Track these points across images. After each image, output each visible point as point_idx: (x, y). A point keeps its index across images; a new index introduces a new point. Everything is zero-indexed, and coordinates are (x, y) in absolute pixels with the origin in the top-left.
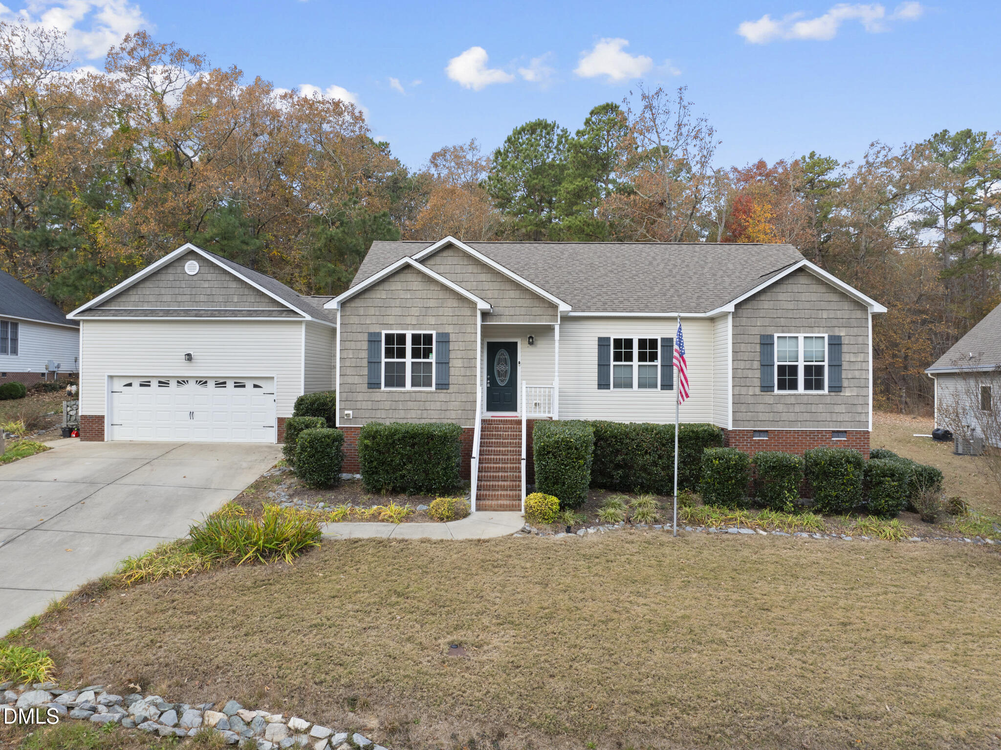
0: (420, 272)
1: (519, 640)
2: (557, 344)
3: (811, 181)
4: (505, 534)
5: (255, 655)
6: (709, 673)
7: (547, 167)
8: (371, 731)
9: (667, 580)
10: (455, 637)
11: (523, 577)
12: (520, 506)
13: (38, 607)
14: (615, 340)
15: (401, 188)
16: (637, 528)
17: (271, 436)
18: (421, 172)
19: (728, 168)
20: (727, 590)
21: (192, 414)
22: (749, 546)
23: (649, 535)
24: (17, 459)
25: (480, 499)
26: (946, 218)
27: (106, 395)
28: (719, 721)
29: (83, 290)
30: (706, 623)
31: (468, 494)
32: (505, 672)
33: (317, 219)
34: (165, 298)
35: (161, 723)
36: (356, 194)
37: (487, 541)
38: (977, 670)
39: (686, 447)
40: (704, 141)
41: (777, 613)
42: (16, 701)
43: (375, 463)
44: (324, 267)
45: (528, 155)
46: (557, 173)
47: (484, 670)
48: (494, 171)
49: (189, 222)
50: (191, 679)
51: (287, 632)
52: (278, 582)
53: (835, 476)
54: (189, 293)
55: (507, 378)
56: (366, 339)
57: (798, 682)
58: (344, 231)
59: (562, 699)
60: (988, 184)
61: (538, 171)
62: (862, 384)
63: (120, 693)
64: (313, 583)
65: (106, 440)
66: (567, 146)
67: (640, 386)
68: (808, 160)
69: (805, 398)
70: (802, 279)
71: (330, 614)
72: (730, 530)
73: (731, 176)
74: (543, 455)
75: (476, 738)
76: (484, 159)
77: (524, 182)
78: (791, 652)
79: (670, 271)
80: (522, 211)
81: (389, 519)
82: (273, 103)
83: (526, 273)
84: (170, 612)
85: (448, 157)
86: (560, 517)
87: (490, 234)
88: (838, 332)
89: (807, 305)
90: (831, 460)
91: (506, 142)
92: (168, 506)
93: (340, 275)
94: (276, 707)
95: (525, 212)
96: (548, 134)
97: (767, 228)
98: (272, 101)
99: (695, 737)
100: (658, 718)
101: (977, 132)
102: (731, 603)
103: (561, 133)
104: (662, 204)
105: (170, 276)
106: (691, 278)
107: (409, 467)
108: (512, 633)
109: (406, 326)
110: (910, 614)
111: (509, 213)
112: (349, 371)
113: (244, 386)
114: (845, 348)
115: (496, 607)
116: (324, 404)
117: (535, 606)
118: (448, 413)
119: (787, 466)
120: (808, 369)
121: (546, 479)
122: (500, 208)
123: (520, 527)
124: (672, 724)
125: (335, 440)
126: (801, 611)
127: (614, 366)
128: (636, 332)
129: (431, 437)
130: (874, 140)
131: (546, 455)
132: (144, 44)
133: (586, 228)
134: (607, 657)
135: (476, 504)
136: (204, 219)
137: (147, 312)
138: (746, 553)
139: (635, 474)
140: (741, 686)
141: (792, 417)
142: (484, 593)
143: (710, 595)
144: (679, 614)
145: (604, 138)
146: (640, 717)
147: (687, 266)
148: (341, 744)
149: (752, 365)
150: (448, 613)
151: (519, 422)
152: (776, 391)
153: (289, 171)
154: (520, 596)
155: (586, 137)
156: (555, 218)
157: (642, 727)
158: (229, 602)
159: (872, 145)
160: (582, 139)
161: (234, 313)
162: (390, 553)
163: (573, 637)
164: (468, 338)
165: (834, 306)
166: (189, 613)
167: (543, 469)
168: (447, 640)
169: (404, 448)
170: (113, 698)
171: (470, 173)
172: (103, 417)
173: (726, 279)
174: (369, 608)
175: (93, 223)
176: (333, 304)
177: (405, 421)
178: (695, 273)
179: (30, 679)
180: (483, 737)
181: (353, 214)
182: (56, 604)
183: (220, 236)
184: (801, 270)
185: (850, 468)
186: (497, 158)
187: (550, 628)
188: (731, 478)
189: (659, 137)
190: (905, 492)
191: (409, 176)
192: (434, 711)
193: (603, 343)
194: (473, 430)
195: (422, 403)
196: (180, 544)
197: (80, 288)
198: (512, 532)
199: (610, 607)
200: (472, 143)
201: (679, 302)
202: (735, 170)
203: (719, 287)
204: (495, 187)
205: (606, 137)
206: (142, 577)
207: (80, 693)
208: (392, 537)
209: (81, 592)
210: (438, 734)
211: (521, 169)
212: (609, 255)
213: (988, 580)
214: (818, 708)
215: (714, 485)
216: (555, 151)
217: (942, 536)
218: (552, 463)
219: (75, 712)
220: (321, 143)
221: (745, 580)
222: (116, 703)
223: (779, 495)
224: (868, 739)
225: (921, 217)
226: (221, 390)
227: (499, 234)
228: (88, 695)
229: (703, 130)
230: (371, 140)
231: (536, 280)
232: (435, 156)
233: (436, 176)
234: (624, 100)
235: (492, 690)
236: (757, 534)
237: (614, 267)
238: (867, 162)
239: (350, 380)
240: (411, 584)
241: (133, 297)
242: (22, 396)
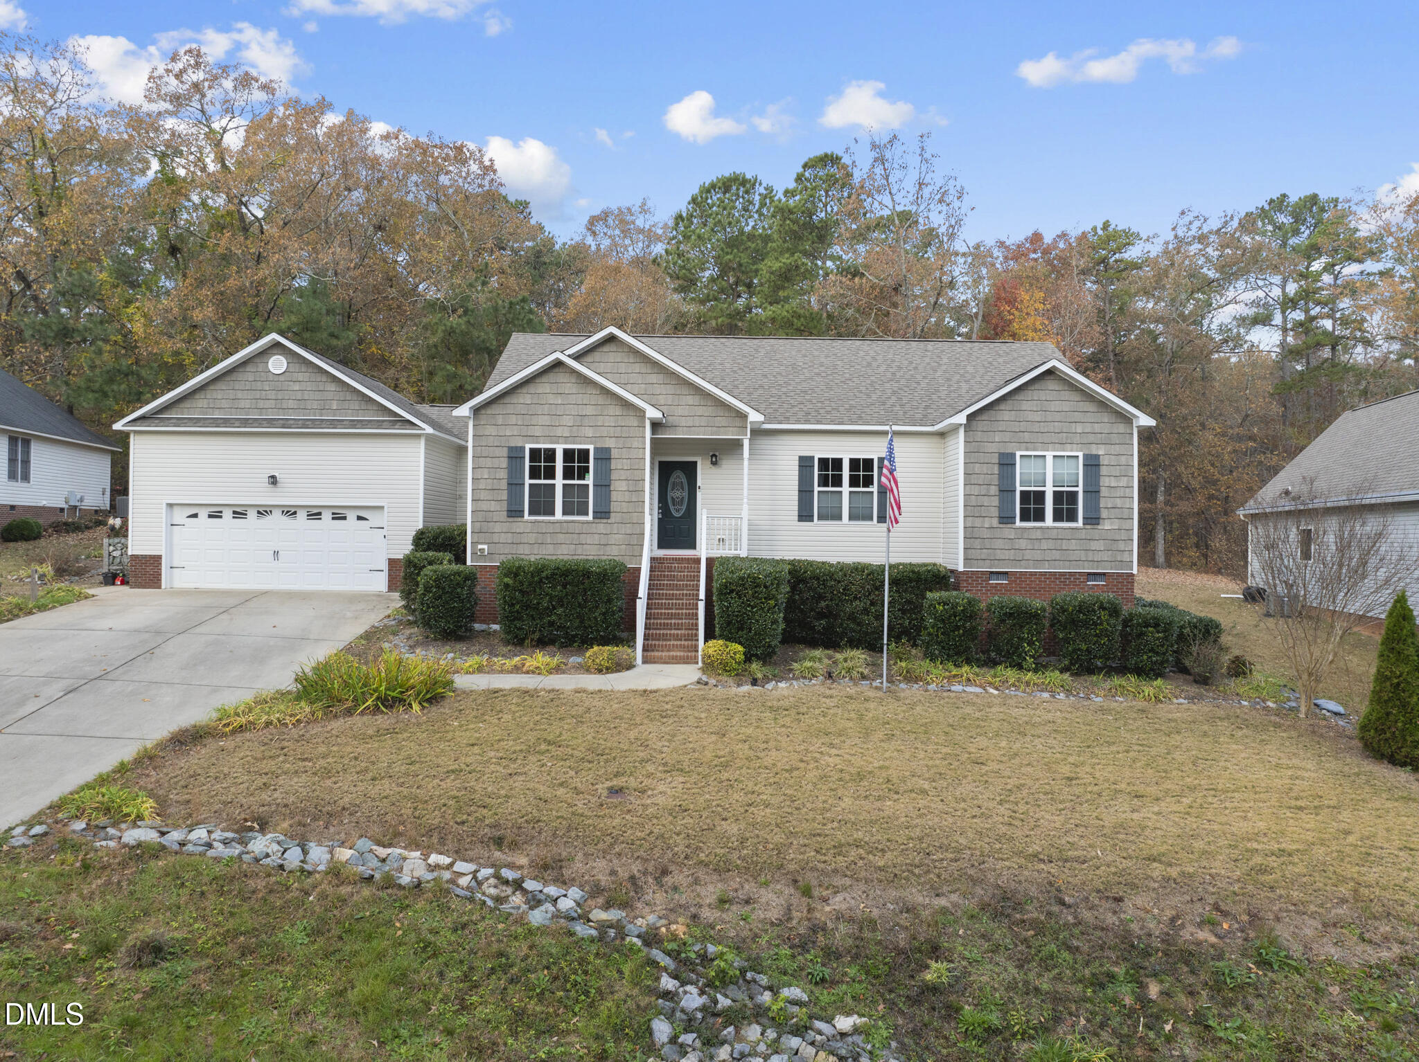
0: (573, 371)
1: (688, 785)
2: (746, 462)
3: (1104, 261)
4: (676, 685)
5: (386, 797)
6: (903, 819)
7: (744, 238)
8: (521, 867)
9: (867, 734)
10: (616, 782)
11: (697, 727)
12: (696, 657)
13: (127, 753)
14: (819, 459)
15: (545, 263)
16: (839, 684)
17: (380, 583)
18: (573, 242)
19: (990, 242)
20: (937, 744)
21: (276, 553)
22: (974, 704)
23: (852, 691)
24: (54, 607)
25: (647, 651)
26: (1283, 312)
27: (164, 529)
28: (908, 861)
29: (114, 397)
30: (907, 774)
31: (633, 647)
32: (671, 814)
33: (432, 305)
34: (242, 404)
35: (285, 859)
36: (484, 273)
37: (655, 692)
38: (1209, 821)
39: (905, 591)
40: (951, 206)
41: (993, 766)
42: (120, 838)
43: (517, 607)
44: (441, 370)
45: (720, 221)
46: (756, 247)
47: (647, 812)
48: (674, 242)
49: (257, 306)
50: (315, 819)
51: (421, 777)
52: (405, 731)
53: (1085, 624)
54: (274, 397)
55: (684, 507)
56: (506, 455)
57: (1004, 829)
58: (469, 322)
59: (734, 839)
60: (1338, 268)
61: (733, 244)
62: (1126, 514)
63: (236, 832)
64: (447, 732)
65: (163, 587)
66: (772, 209)
67: (851, 518)
68: (1100, 232)
69: (1054, 534)
70: (1051, 384)
71: (469, 760)
72: (953, 688)
73: (996, 253)
74: (725, 594)
75: (637, 875)
76: (660, 225)
77: (713, 257)
78: (1001, 803)
79: (894, 374)
80: (711, 297)
81: (536, 671)
82: (370, 145)
83: (709, 375)
84: (281, 759)
85: (610, 221)
86: (746, 670)
87: (666, 328)
88: (1094, 450)
89: (1058, 417)
90: (1080, 606)
91: (689, 203)
92: (259, 656)
93: (464, 381)
94: (413, 845)
95: (716, 299)
96: (747, 192)
97: (1038, 323)
98: (369, 142)
99: (881, 875)
100: (841, 858)
101: (1326, 198)
102: (940, 756)
103: (764, 192)
104: (896, 289)
105: (248, 375)
106: (918, 383)
107: (560, 611)
108: (681, 779)
109: (557, 439)
110: (1150, 771)
111: (693, 299)
112: (483, 495)
113: (345, 518)
114: (1104, 471)
115: (664, 755)
116: (451, 538)
117: (709, 755)
118: (608, 548)
119: (1026, 613)
120: (1058, 496)
121: (729, 623)
122: (680, 292)
123: (695, 679)
124: (855, 864)
125: (467, 578)
126: (1021, 765)
127: (819, 492)
128: (846, 450)
129: (587, 574)
130: (1185, 207)
131: (729, 594)
132: (197, 65)
133: (795, 321)
134: (788, 803)
135: (643, 656)
136: (278, 303)
137: (219, 421)
138: (968, 710)
139: (841, 624)
140: (938, 831)
141: (1038, 555)
142: (650, 743)
143: (917, 748)
144: (876, 765)
145: (821, 200)
146: (819, 857)
147: (916, 368)
148: (487, 879)
149: (988, 490)
150: (607, 761)
151: (698, 561)
152: (1018, 523)
153: (393, 239)
154: (691, 745)
155: (797, 198)
156: (756, 307)
157: (822, 866)
158: (349, 749)
159: (1183, 213)
160: (791, 201)
161: (333, 423)
162: (538, 702)
163: (750, 784)
164: (634, 454)
165: (1090, 417)
166: (304, 760)
167: (725, 611)
168: (606, 786)
169: (553, 587)
170: (230, 835)
171: (640, 244)
172: (160, 557)
173: (963, 385)
174: (514, 756)
175: (127, 307)
176: (464, 410)
177: (554, 558)
178: (924, 377)
179: (133, 817)
180: (645, 873)
181: (481, 298)
182: (146, 750)
183: (301, 327)
184: (1050, 372)
185: (1104, 615)
186: (677, 224)
187: (725, 775)
188: (958, 628)
189: (893, 200)
190: (1172, 646)
191: (557, 247)
192: (590, 849)
193: (805, 463)
194: (639, 570)
195: (575, 536)
196: (281, 695)
197: (110, 394)
198: (686, 683)
199: (796, 756)
200: (644, 204)
201: (901, 413)
202: (1002, 244)
203: (953, 395)
204: (675, 264)
205: (823, 199)
206: (241, 726)
207: (190, 831)
208: (539, 688)
209: (172, 739)
210: (595, 872)
211: (710, 240)
212: (816, 353)
213: (1254, 741)
214: (1022, 852)
215: (937, 636)
216: (756, 216)
217: (1214, 699)
218: (735, 603)
219: (190, 847)
220: (437, 201)
221: (960, 735)
222: (233, 840)
223: (1017, 648)
224: (1070, 879)
225: (1250, 312)
226: (314, 523)
227: (680, 327)
228: (200, 834)
229: (951, 192)
230: (505, 198)
231: (722, 384)
232: (593, 221)
233: (593, 248)
234: (847, 150)
235: (655, 831)
236: (987, 692)
237: (822, 369)
238: (1176, 237)
239: (484, 506)
240: (564, 732)
241: (201, 402)
242: (37, 537)
